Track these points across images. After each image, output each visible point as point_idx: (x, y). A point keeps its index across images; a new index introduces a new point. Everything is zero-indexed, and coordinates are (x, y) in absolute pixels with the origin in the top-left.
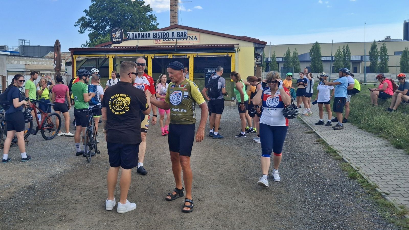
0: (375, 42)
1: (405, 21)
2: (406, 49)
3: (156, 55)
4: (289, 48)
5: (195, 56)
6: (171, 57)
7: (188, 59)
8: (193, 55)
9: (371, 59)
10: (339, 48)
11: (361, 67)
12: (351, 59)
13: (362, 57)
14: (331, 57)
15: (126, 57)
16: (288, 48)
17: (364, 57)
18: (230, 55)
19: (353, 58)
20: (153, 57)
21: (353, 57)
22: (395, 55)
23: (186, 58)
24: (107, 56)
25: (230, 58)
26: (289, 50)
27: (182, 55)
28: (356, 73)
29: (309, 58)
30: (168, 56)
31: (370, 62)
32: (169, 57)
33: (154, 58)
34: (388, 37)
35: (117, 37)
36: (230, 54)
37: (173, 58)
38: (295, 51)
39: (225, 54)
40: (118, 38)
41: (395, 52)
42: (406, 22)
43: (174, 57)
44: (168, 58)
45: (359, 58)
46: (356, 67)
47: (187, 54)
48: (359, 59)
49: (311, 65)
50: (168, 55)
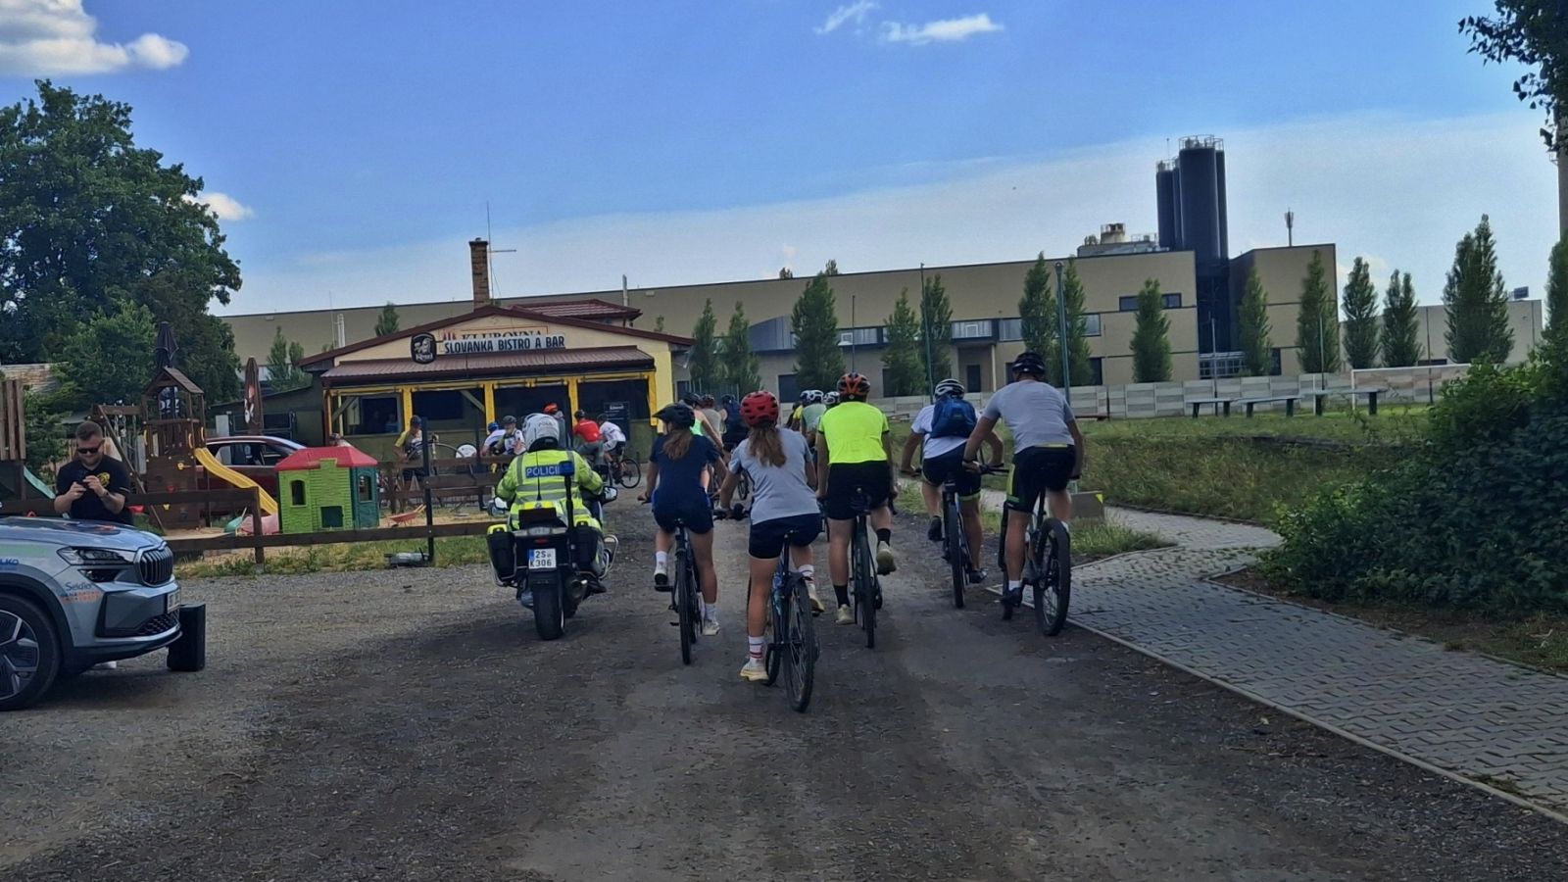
0: (1041, 261)
1: (1161, 165)
2: (1151, 287)
3: (502, 382)
4: (708, 302)
5: (579, 381)
6: (533, 385)
7: (567, 387)
8: (575, 378)
9: (1026, 334)
10: (904, 294)
11: (996, 367)
12: (956, 335)
13: (995, 323)
14: (874, 331)
15: (439, 390)
16: (705, 304)
17: (1003, 325)
18: (646, 377)
19: (962, 331)
20: (496, 387)
21: (962, 324)
22: (1121, 310)
23: (563, 386)
24: (400, 388)
25: (647, 381)
26: (707, 311)
27: (553, 380)
28: (978, 391)
29: (787, 340)
30: (526, 383)
31: (1023, 343)
32: (528, 385)
33: (499, 390)
34: (1113, 227)
35: (424, 351)
36: (646, 375)
37: (536, 387)
38: (737, 313)
39: (636, 375)
40: (427, 354)
41: (1121, 298)
42: (1166, 168)
43: (539, 385)
44: (527, 388)
45: (984, 330)
46: (978, 366)
47: (565, 378)
48: (986, 335)
49: (799, 367)
50: (527, 380)
